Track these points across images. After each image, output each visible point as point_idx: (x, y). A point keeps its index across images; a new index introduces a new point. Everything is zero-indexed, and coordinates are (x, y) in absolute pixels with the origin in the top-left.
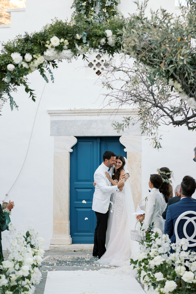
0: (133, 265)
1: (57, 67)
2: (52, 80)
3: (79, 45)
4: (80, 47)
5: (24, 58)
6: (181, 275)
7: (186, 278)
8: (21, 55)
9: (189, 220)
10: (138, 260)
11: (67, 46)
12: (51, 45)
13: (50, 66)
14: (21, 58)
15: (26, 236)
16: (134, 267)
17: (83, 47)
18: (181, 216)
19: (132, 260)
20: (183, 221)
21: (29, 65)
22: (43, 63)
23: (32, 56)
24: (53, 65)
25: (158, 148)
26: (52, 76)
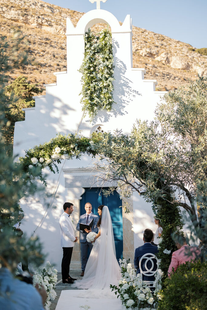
0: (112, 289)
1: (60, 163)
2: (57, 171)
3: (73, 151)
4: (74, 152)
5: (39, 160)
6: (138, 295)
7: (140, 298)
8: (37, 159)
9: (148, 259)
10: (115, 286)
11: (66, 152)
12: (55, 152)
13: (56, 163)
14: (37, 160)
15: (43, 272)
16: (113, 290)
17: (76, 152)
18: (144, 257)
19: (111, 285)
20: (144, 260)
21: (42, 164)
22: (51, 163)
23: (44, 159)
24: (58, 162)
25: (128, 212)
26: (57, 169)
